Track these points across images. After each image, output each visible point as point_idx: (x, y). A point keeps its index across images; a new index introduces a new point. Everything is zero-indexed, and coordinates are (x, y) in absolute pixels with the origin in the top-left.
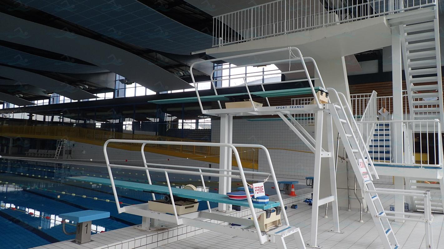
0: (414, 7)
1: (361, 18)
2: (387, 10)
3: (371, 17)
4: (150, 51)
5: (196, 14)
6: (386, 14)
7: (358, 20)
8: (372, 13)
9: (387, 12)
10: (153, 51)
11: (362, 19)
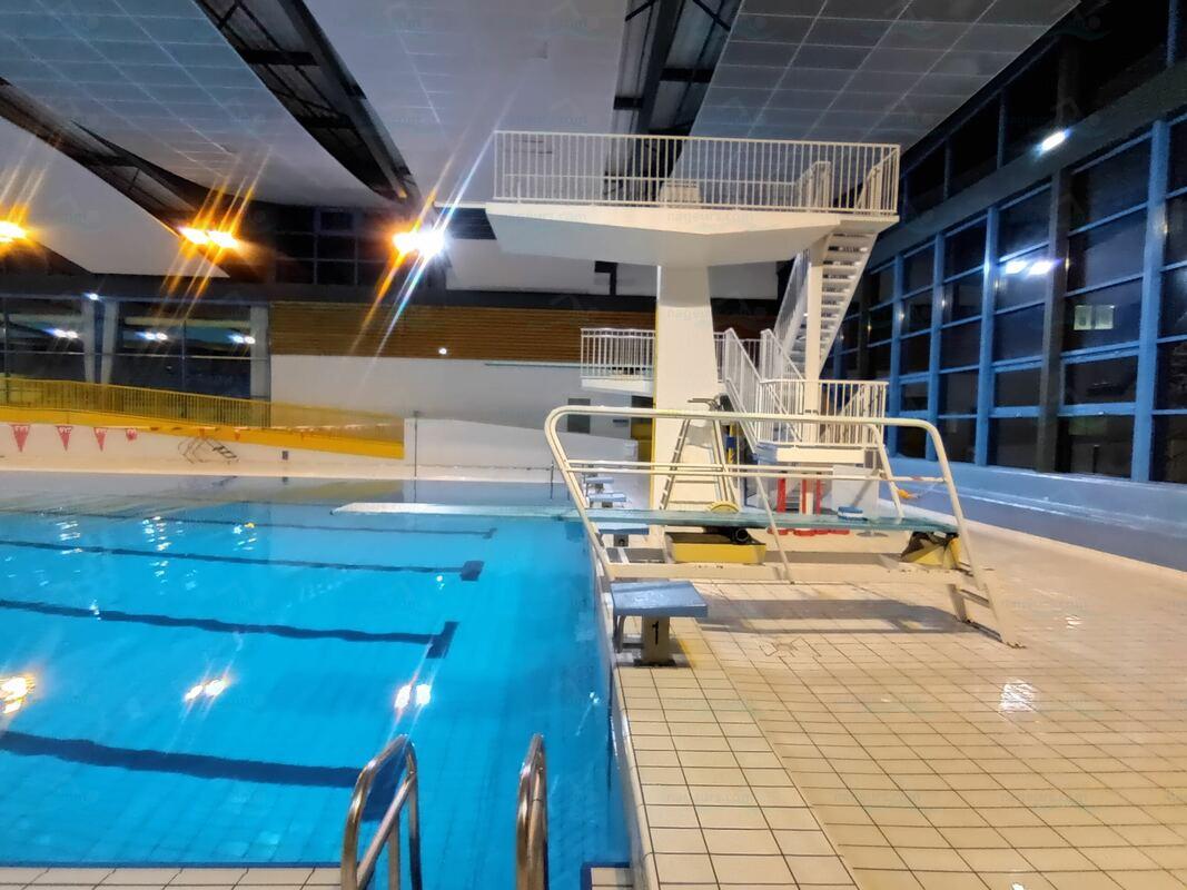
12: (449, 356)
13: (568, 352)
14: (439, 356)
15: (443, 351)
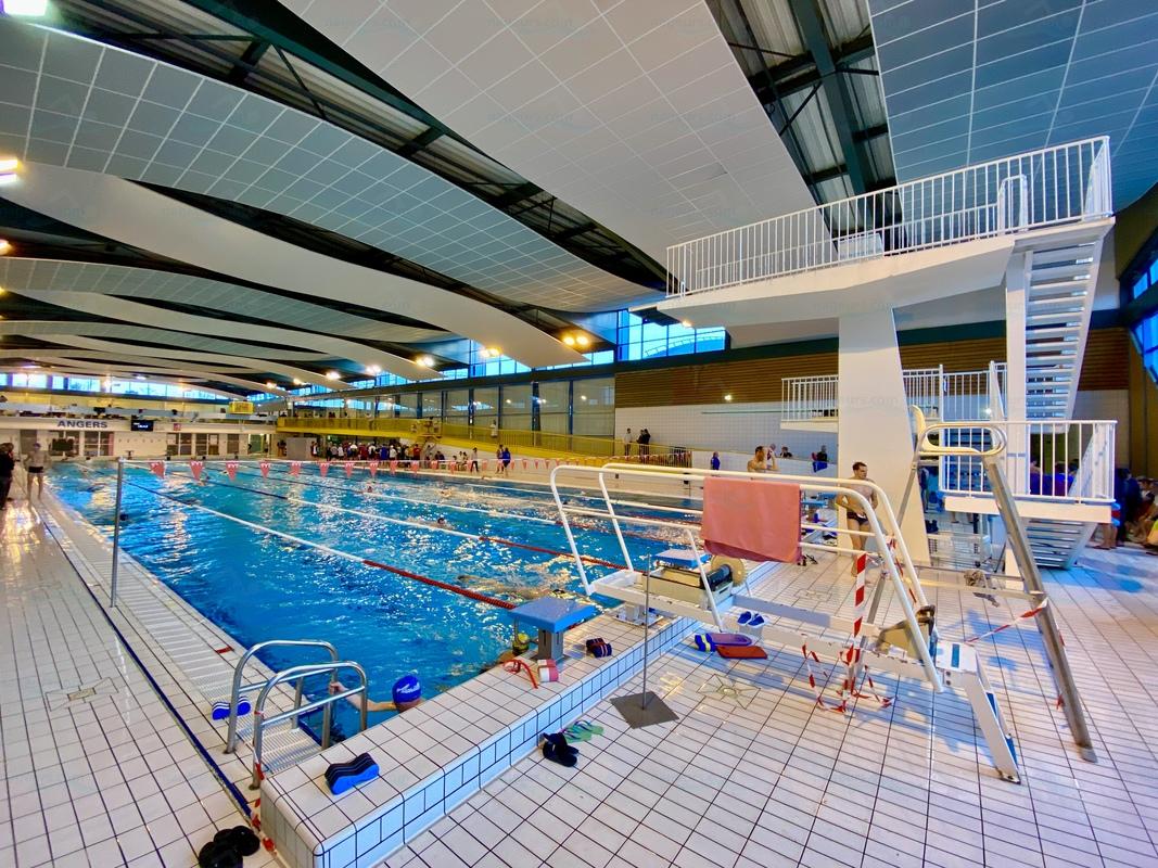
0: (1069, 218)
1: (959, 239)
2: (1016, 224)
3: (982, 238)
4: (529, 307)
5: (603, 246)
6: (1015, 232)
7: (953, 243)
8: (983, 230)
9: (1016, 228)
10: (535, 307)
11: (962, 241)
12: (734, 401)
13: (773, 393)
14: (725, 402)
15: (728, 398)
